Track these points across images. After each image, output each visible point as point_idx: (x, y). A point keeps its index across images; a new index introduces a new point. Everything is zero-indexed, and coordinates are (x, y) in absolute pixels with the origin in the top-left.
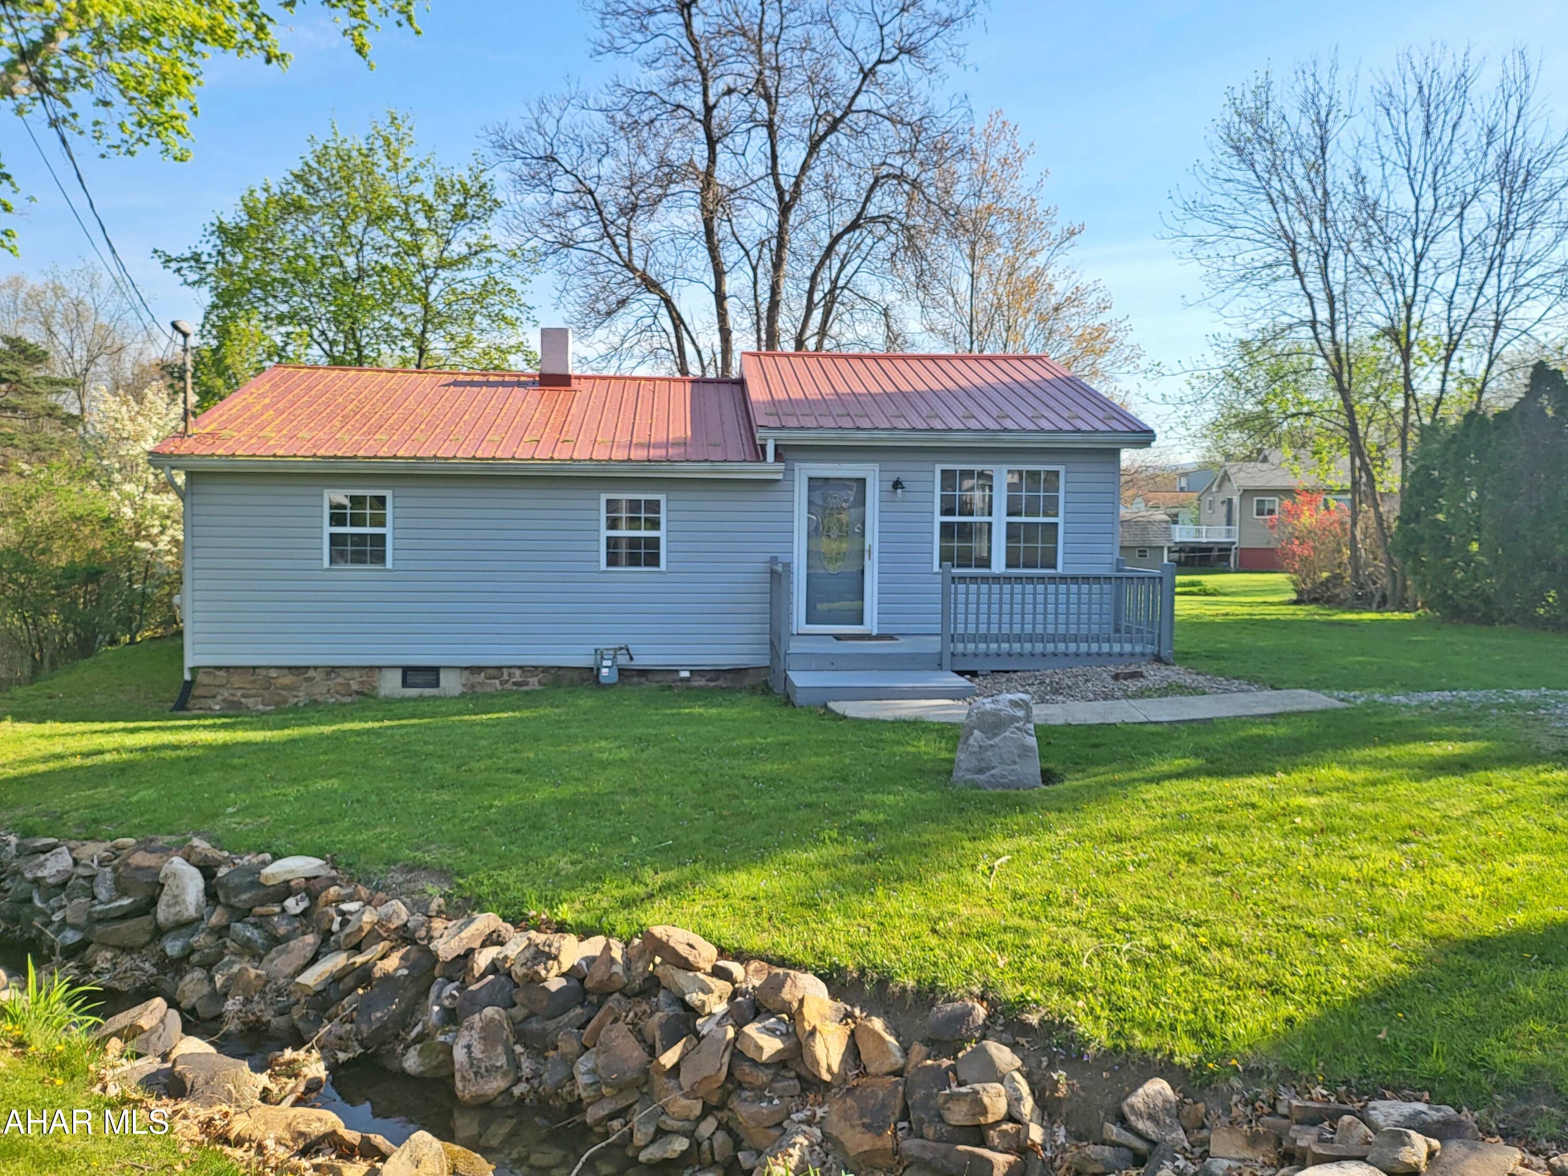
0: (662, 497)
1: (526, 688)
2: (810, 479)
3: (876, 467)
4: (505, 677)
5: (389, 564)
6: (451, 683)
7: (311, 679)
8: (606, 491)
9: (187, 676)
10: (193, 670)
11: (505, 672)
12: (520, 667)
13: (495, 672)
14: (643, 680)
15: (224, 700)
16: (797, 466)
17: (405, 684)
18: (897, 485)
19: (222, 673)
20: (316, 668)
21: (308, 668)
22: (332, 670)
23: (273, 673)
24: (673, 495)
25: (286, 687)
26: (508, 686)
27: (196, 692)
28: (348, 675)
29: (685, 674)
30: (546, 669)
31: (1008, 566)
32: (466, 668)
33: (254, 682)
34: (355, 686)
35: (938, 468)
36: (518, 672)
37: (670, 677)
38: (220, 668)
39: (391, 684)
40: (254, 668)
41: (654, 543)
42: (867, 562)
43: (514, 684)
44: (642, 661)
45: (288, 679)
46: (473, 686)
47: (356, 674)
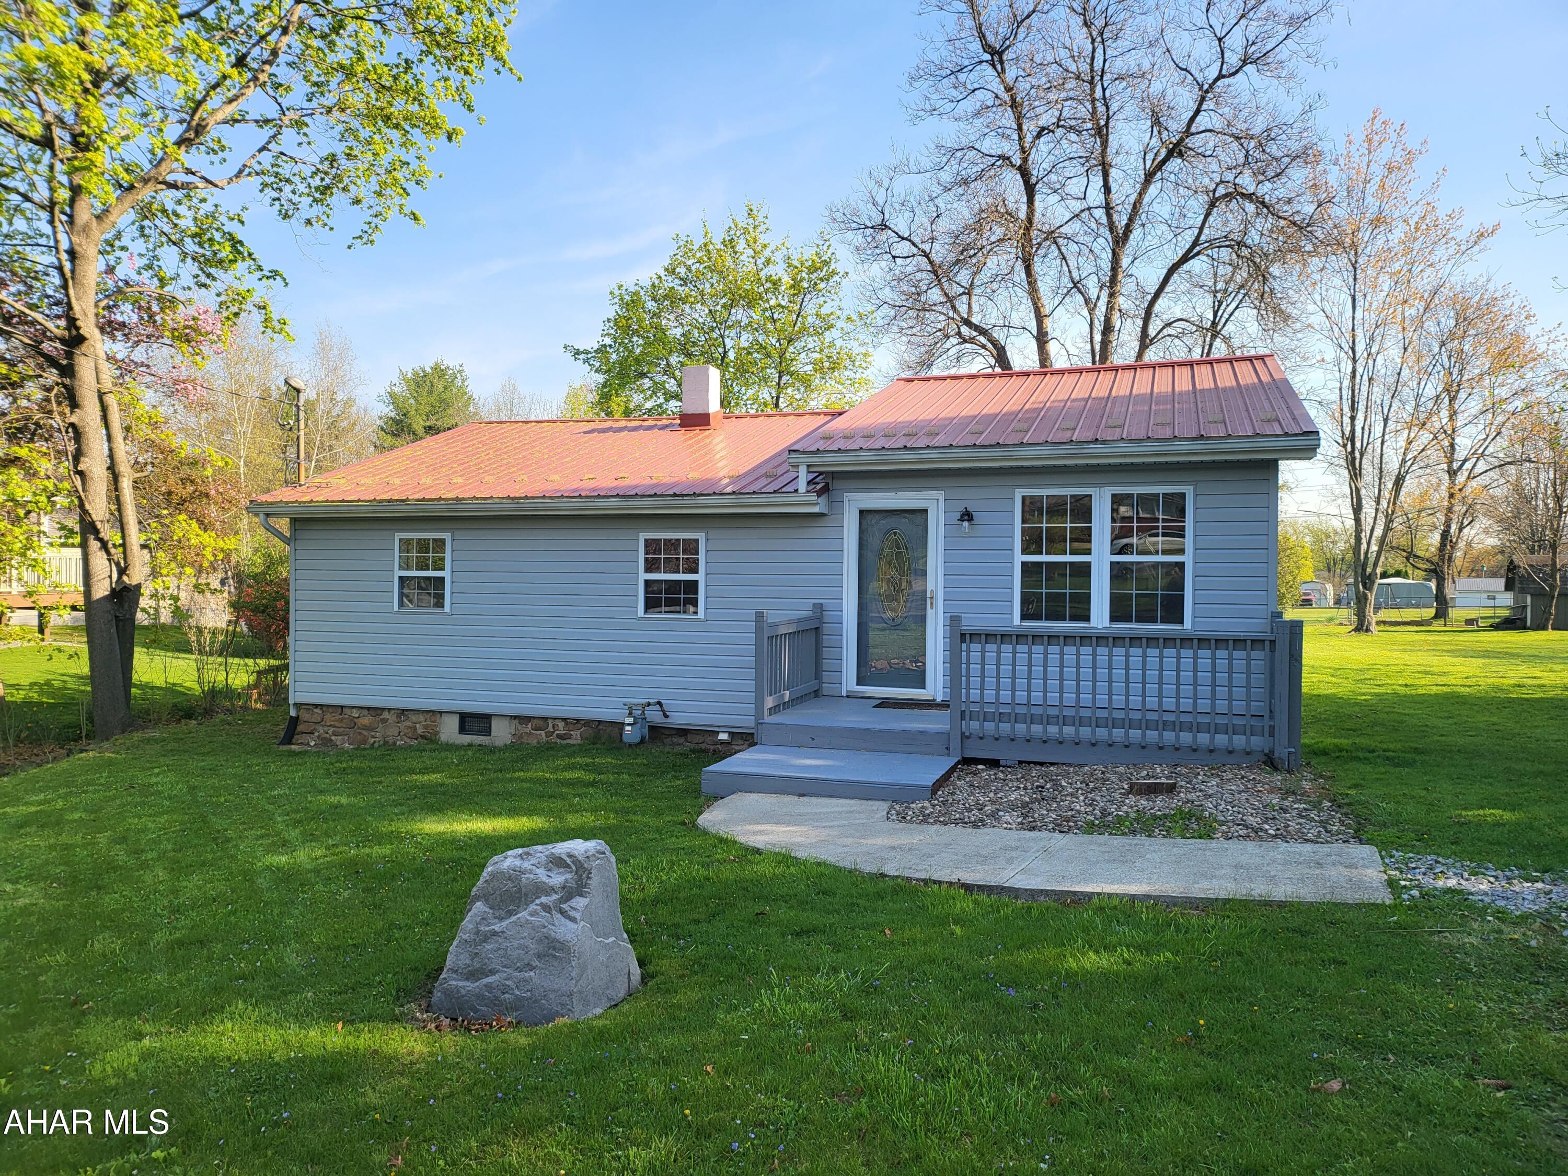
0: (700, 536)
1: (568, 741)
2: (862, 512)
3: (940, 495)
4: (550, 729)
5: (447, 608)
6: (501, 733)
7: (385, 721)
8: (645, 529)
9: (293, 713)
10: (298, 706)
11: (550, 721)
12: (564, 720)
13: (541, 723)
14: (682, 740)
15: (319, 737)
16: (847, 496)
17: (463, 729)
18: (967, 516)
19: (318, 711)
20: (390, 710)
21: (383, 709)
22: (403, 713)
23: (355, 713)
24: (713, 533)
25: (365, 728)
26: (553, 739)
27: (300, 728)
28: (414, 718)
29: (723, 736)
30: (588, 723)
31: (1113, 619)
32: (515, 717)
33: (341, 721)
34: (420, 730)
35: (1019, 494)
36: (561, 725)
37: (709, 739)
38: (316, 706)
39: (449, 730)
40: (342, 707)
41: (692, 586)
42: (930, 612)
43: (559, 736)
44: (679, 719)
45: (366, 720)
46: (521, 737)
47: (422, 718)
